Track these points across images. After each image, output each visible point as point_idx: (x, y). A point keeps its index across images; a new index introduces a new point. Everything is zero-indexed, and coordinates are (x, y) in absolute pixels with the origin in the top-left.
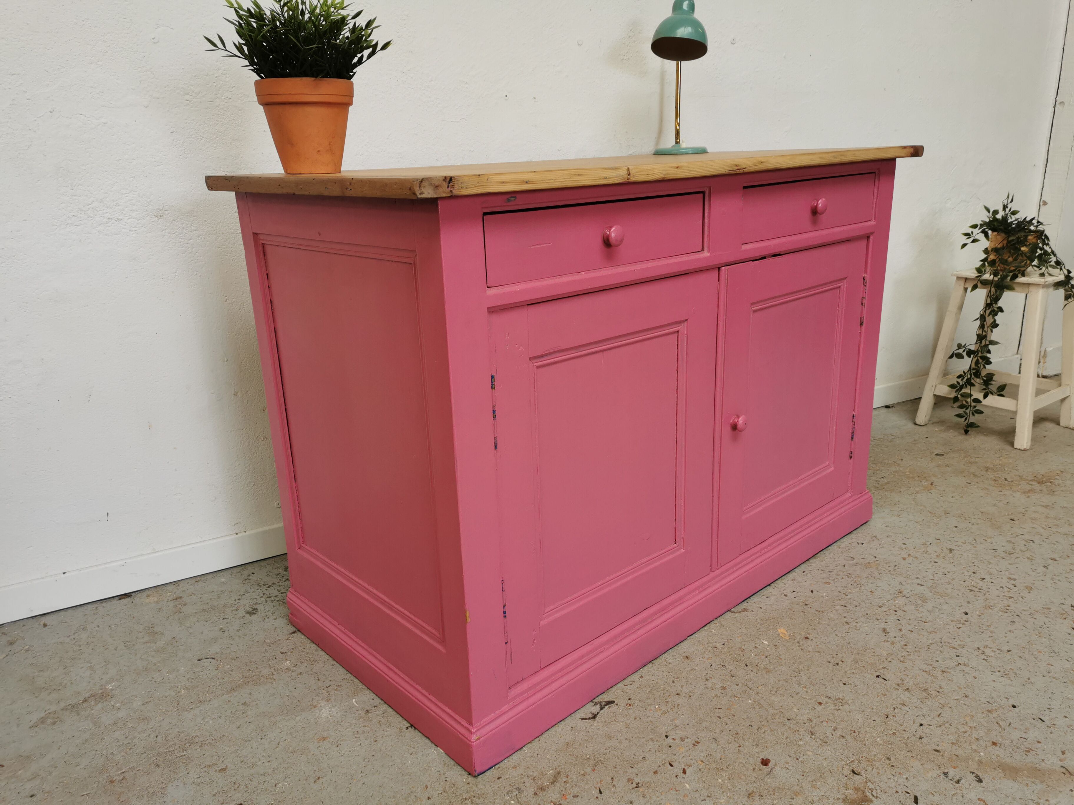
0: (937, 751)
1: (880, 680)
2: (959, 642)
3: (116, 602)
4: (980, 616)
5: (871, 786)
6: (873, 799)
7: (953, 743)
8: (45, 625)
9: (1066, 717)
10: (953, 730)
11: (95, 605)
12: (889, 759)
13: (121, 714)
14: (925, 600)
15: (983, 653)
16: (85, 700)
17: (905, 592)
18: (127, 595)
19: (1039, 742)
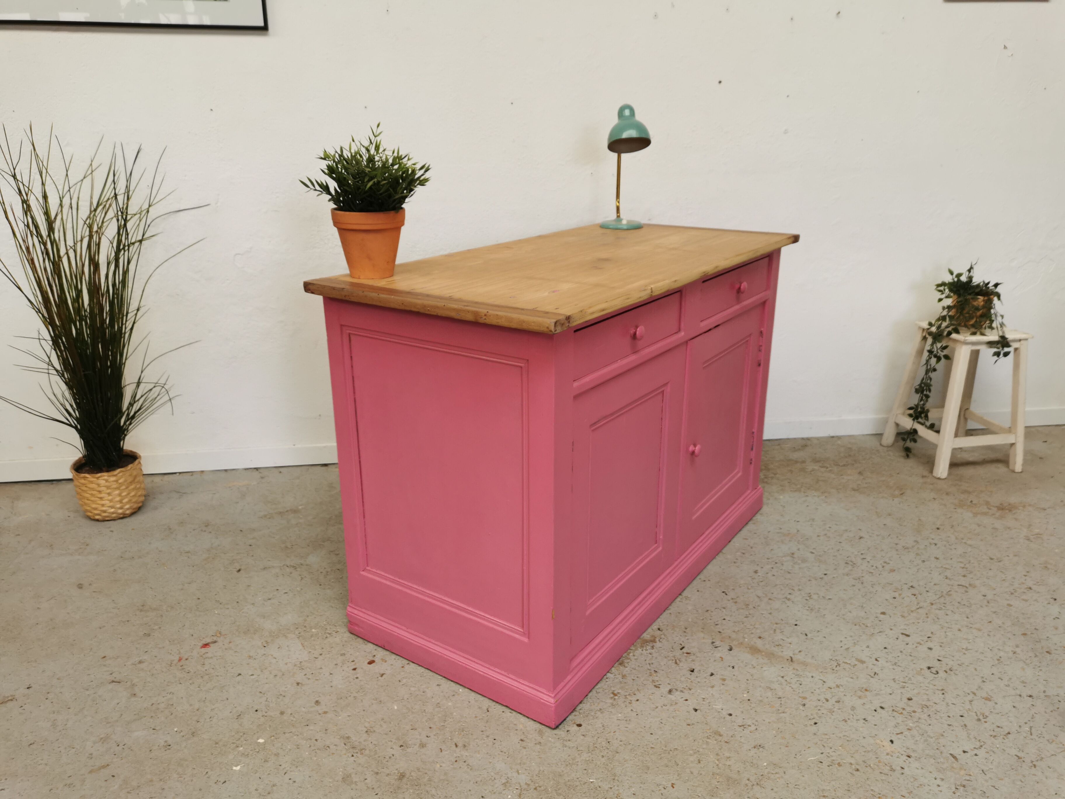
0: (720, 632)
1: (723, 594)
2: (800, 587)
3: (319, 467)
4: (834, 577)
5: (663, 636)
6: (658, 642)
7: (734, 632)
8: (280, 472)
9: (825, 637)
10: (742, 626)
11: (307, 467)
12: (686, 629)
13: (301, 521)
14: (804, 561)
15: (810, 596)
16: (287, 511)
17: (795, 556)
18: (326, 465)
19: (790, 643)
